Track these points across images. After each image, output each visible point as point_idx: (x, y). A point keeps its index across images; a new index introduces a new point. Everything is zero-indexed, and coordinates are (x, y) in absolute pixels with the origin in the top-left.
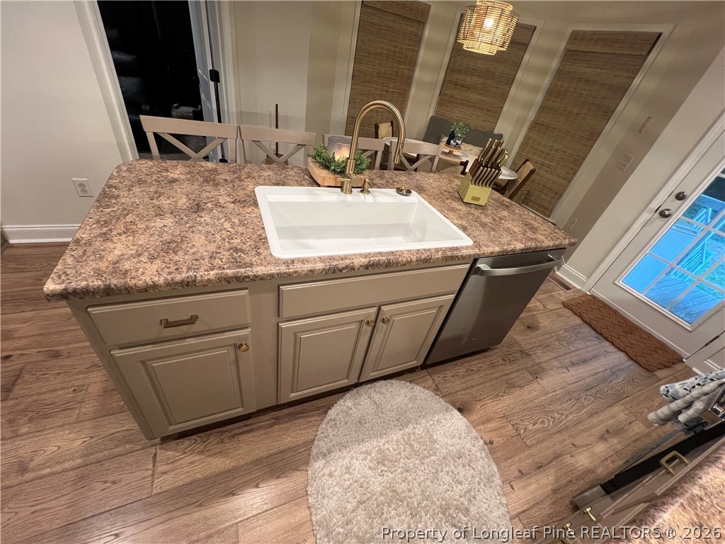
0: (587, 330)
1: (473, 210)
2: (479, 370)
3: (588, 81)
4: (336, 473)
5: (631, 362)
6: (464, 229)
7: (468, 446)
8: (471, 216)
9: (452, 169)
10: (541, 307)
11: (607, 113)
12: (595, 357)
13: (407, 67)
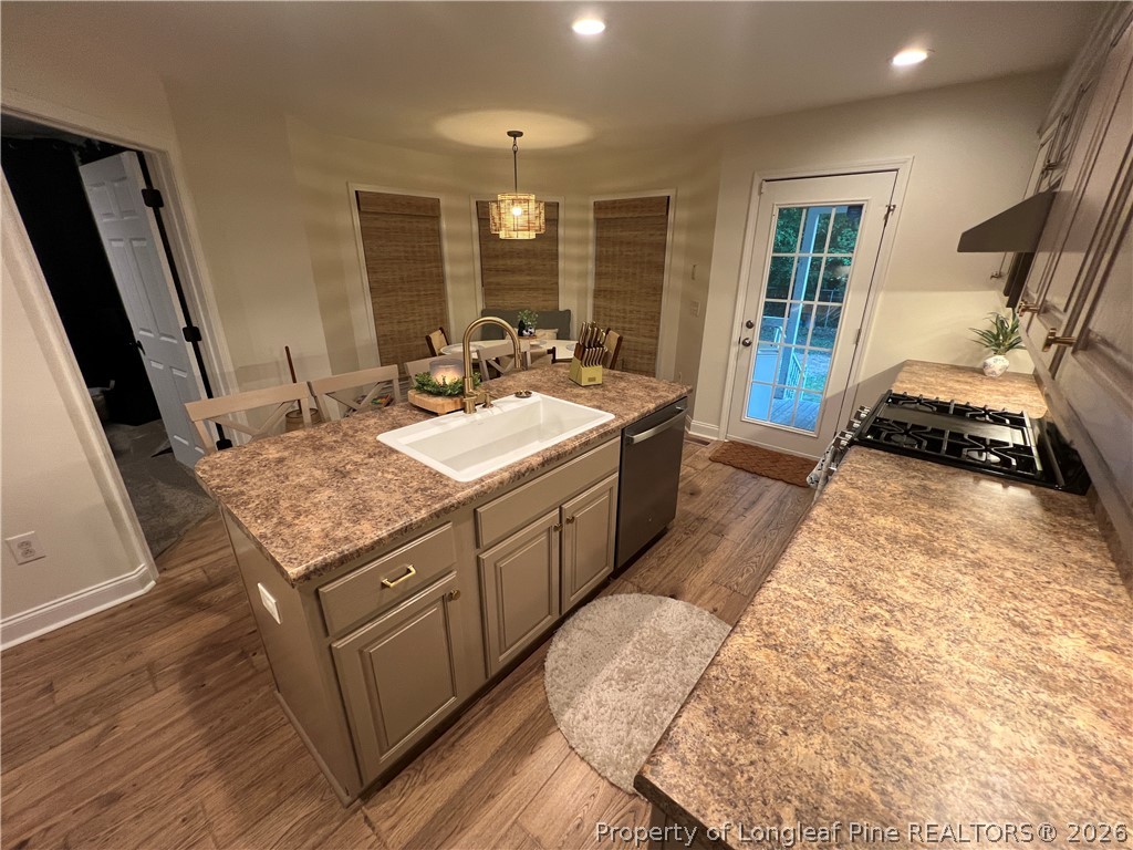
0: (742, 474)
1: (595, 391)
2: (669, 554)
3: (629, 243)
4: (591, 713)
5: (790, 487)
6: (599, 408)
7: (698, 622)
8: (598, 396)
9: (541, 360)
10: (693, 471)
11: (660, 268)
12: (760, 495)
13: (434, 264)
